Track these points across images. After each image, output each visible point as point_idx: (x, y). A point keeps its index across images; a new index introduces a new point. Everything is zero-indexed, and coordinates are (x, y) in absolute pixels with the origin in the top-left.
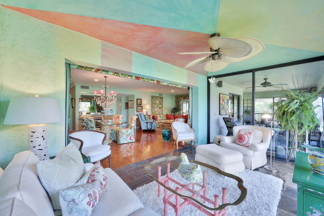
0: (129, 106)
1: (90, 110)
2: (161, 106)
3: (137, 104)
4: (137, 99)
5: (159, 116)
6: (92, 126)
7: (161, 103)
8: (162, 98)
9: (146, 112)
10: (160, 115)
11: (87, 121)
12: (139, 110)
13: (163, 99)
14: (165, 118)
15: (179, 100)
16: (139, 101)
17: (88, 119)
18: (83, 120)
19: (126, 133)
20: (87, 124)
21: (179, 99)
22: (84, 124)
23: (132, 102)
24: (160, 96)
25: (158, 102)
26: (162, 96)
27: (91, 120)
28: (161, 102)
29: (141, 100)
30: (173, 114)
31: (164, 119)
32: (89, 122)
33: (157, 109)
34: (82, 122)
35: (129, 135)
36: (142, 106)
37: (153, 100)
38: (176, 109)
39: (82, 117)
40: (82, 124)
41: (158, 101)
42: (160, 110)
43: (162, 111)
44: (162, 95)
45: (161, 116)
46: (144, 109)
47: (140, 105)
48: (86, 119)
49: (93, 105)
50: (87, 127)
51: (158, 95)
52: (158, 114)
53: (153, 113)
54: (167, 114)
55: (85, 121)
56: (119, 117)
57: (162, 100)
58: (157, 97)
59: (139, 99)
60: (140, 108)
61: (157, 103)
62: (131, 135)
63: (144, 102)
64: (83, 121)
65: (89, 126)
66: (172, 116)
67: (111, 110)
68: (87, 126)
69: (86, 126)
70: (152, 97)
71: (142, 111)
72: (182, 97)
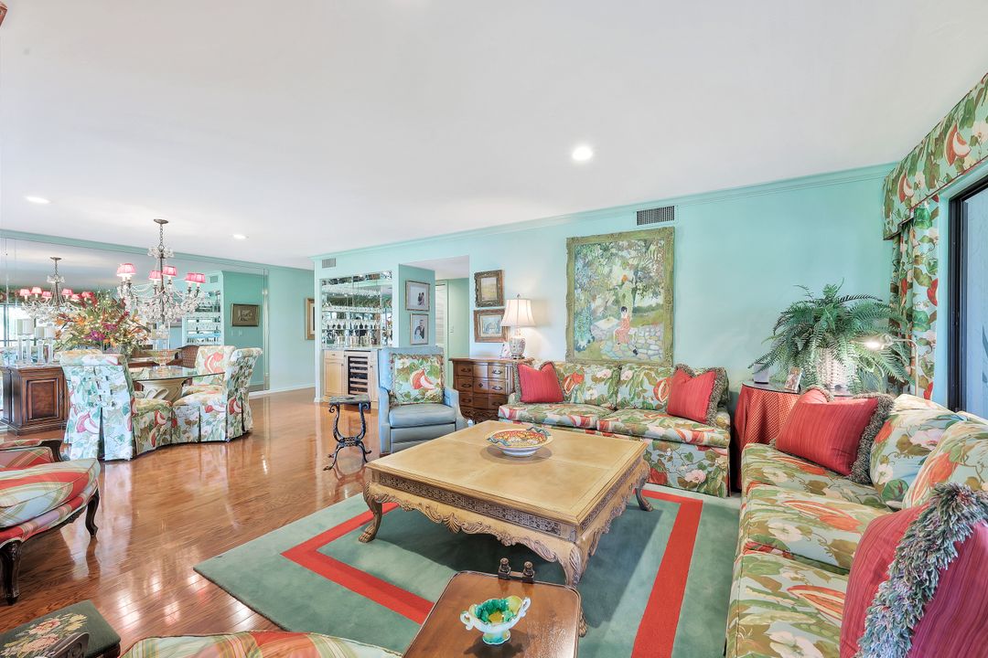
2: (648, 301)
3: (479, 302)
4: (479, 276)
5: (603, 373)
7: (653, 279)
8: (671, 233)
12: (491, 332)
13: (672, 241)
14: (654, 395)
16: (488, 283)
21: (897, 202)
25: (619, 274)
26: (664, 225)
28: (655, 267)
31: (647, 408)
36: (502, 307)
37: (580, 264)
41: (625, 264)
42: (642, 334)
44: (662, 212)
45: (626, 374)
47: (492, 304)
51: (629, 224)
53: (578, 349)
54: (678, 368)
57: (667, 248)
59: (489, 274)
60: (491, 321)
61: (616, 280)
70: (574, 246)
71: (505, 338)
72: (913, 165)
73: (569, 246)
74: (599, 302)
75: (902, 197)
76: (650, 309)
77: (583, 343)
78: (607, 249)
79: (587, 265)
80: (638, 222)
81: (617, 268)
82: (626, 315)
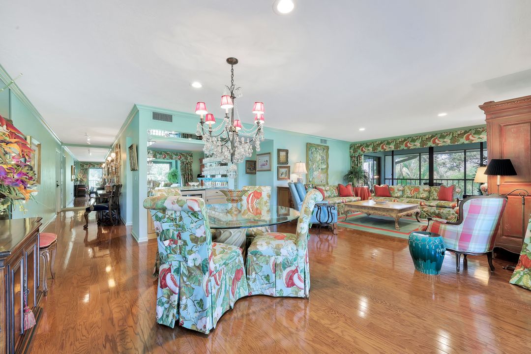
0: (258, 167)
1: (170, 179)
2: (324, 166)
3: (279, 162)
4: (279, 151)
5: (323, 188)
6: (199, 233)
7: (325, 160)
8: (328, 148)
11: (178, 214)
12: (283, 176)
13: (328, 150)
14: (336, 193)
15: (362, 153)
16: (283, 154)
17: (185, 206)
18: (164, 210)
19: (273, 259)
20: (181, 228)
21: (359, 151)
22: (165, 226)
23: (266, 158)
24: (322, 144)
25: (319, 157)
26: (325, 145)
27: (196, 209)
28: (325, 157)
29: (287, 151)
31: (334, 197)
32: (187, 220)
33: (318, 172)
34: (159, 219)
35: (285, 265)
36: (288, 165)
37: (310, 152)
39: (158, 199)
40: (157, 224)
41: (320, 154)
42: (323, 176)
43: (327, 178)
44: (325, 141)
46: (293, 173)
47: (284, 164)
48: (176, 207)
49: (174, 168)
50: (179, 236)
51: (318, 142)
52: (320, 185)
53: (310, 181)
54: (338, 185)
55: (169, 213)
56: (260, 194)
57: (327, 152)
58: (316, 146)
59: (283, 150)
60: (283, 170)
61: (318, 159)
62: (293, 268)
63: (293, 158)
64: (160, 215)
65: (186, 236)
67: (223, 176)
68: (176, 233)
69: (173, 232)
70: (309, 146)
71: (289, 178)
72: (367, 146)
73: (307, 146)
74: (314, 166)
75: (362, 150)
76: (324, 169)
77: (311, 180)
78: (316, 149)
79: (312, 153)
80: (321, 143)
81: (318, 155)
82: (320, 170)
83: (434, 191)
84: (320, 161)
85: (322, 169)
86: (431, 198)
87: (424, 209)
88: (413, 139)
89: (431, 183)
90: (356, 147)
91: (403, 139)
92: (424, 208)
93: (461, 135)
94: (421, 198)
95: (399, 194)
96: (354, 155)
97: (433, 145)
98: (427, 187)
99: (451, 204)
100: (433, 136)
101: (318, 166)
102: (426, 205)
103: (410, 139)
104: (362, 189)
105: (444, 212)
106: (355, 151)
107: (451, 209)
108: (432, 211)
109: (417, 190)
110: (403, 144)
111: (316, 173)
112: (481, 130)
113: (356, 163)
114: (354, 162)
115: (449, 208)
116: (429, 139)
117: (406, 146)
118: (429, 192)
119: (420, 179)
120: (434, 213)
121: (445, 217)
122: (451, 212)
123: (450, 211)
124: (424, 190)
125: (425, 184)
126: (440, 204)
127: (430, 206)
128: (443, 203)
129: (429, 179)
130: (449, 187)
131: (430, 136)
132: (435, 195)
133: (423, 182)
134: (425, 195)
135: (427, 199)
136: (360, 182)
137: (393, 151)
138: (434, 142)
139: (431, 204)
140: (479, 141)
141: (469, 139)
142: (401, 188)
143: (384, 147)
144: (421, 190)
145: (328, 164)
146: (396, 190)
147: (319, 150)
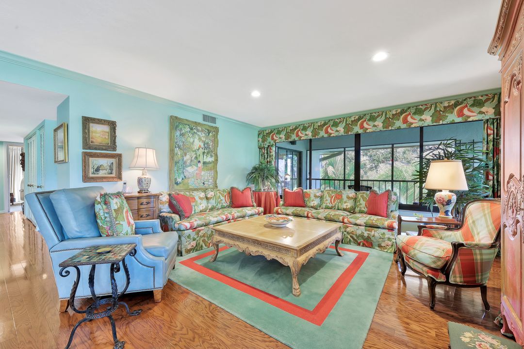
2: (209, 159)
3: (88, 145)
4: (87, 121)
5: (202, 195)
7: (211, 149)
8: (216, 130)
9: (140, 181)
10: (205, 190)
12: (102, 173)
14: (225, 201)
15: (272, 142)
21: (269, 139)
24: (205, 123)
25: (197, 144)
26: (214, 125)
29: (113, 125)
30: (253, 187)
31: (223, 208)
33: (195, 168)
36: (116, 152)
37: (178, 133)
38: (262, 170)
41: (200, 139)
42: (206, 175)
43: (215, 179)
44: (213, 120)
45: (210, 194)
46: (130, 167)
51: (200, 120)
52: (197, 190)
53: (177, 184)
54: (232, 188)
58: (193, 126)
59: (102, 121)
60: (103, 161)
61: (196, 146)
66: (249, 194)
70: (175, 123)
71: (119, 177)
72: (279, 132)
73: (170, 121)
74: (188, 157)
75: (273, 139)
76: (209, 163)
77: (179, 180)
78: (192, 129)
79: (182, 135)
80: (204, 120)
81: (196, 141)
82: (200, 165)
83: (362, 199)
84: (201, 151)
85: (204, 163)
86: (357, 210)
87: (348, 230)
88: (335, 122)
89: (357, 186)
90: (265, 134)
91: (323, 122)
92: (348, 227)
93: (396, 116)
94: (345, 210)
95: (316, 202)
96: (262, 145)
97: (360, 131)
98: (352, 193)
99: (387, 223)
100: (361, 117)
101: (196, 158)
102: (351, 223)
103: (331, 123)
104: (268, 194)
105: (376, 234)
106: (264, 140)
107: (386, 231)
108: (359, 232)
109: (339, 197)
110: (322, 130)
111: (191, 170)
112: (423, 108)
113: (266, 157)
114: (263, 155)
115: (384, 228)
116: (355, 122)
117: (327, 132)
118: (355, 199)
119: (345, 180)
120: (362, 236)
121: (377, 243)
122: (387, 236)
123: (384, 233)
124: (348, 198)
125: (350, 187)
126: (370, 222)
127: (356, 224)
128: (374, 219)
129: (355, 180)
130: (383, 194)
131: (357, 117)
132: (363, 204)
133: (348, 183)
134: (349, 204)
135: (352, 211)
136: (266, 184)
137: (311, 140)
138: (362, 127)
139: (358, 222)
140: (420, 124)
141: (408, 121)
142: (319, 194)
143: (299, 133)
144: (344, 197)
145: (216, 155)
146: (312, 196)
147: (198, 131)
